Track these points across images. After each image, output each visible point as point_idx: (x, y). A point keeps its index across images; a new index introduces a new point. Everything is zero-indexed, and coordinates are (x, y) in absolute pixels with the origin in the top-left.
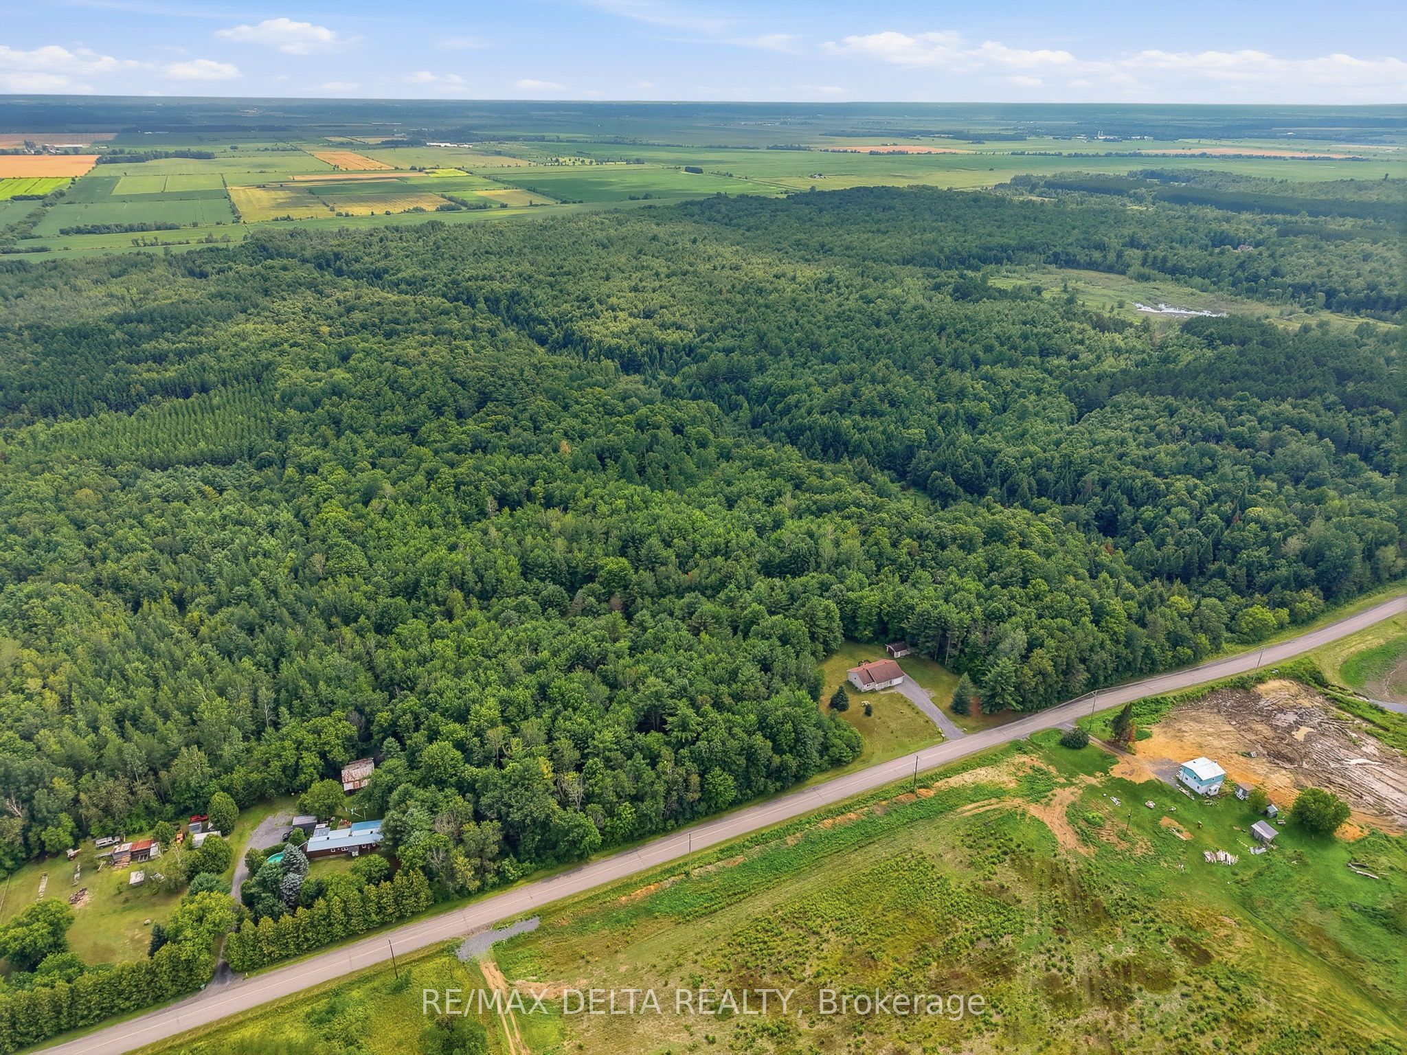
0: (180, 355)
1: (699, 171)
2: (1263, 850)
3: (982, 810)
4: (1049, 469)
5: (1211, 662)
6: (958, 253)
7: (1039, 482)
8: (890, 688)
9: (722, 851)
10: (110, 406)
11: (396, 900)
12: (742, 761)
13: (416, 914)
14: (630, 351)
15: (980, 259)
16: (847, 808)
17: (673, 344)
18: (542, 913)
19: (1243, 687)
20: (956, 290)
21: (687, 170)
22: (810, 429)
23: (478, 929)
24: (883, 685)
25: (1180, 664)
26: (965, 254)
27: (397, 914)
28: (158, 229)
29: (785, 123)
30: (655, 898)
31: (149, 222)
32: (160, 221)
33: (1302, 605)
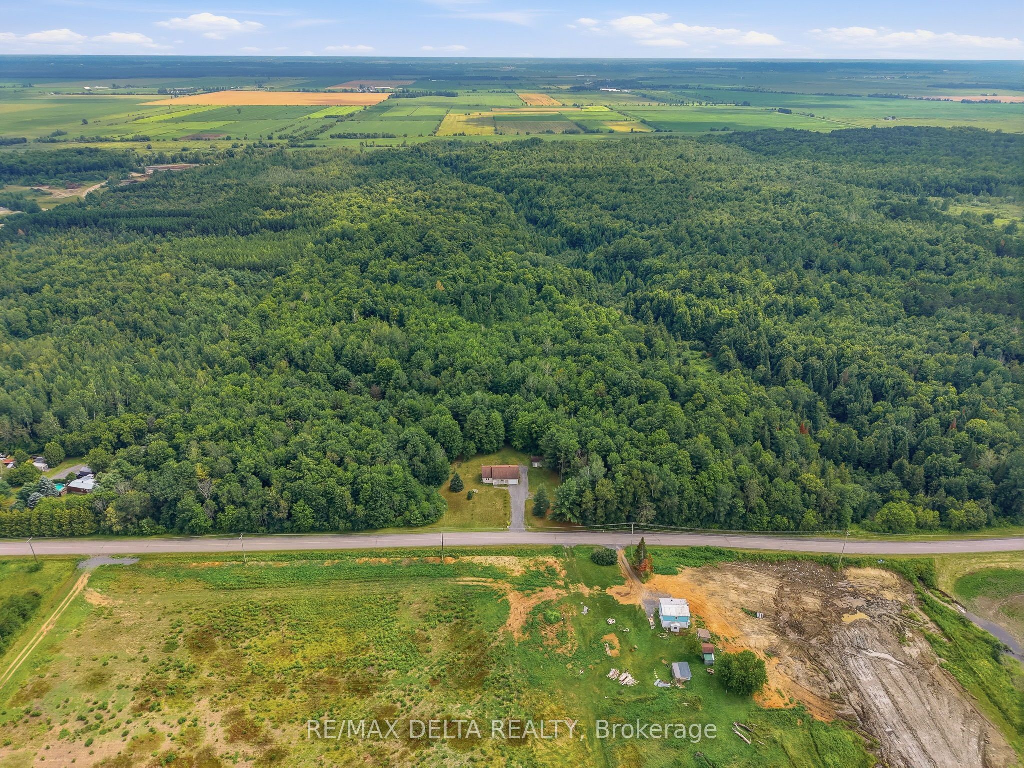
0: (294, 207)
1: (789, 112)
2: (669, 686)
3: (475, 584)
4: (820, 357)
5: (822, 538)
6: (937, 182)
7: (806, 368)
8: (506, 486)
9: (279, 556)
10: (239, 232)
11: (70, 523)
12: (323, 501)
13: (82, 536)
14: (579, 233)
15: (957, 189)
16: (386, 555)
17: (613, 230)
18: (143, 557)
19: (832, 566)
20: (893, 210)
21: (780, 111)
22: (652, 301)
23: (103, 555)
24: (499, 482)
25: (776, 530)
26: (943, 183)
27: (70, 532)
28: (384, 137)
29: (906, 77)
30: (212, 570)
31: (380, 132)
32: (386, 132)
33: (957, 513)
